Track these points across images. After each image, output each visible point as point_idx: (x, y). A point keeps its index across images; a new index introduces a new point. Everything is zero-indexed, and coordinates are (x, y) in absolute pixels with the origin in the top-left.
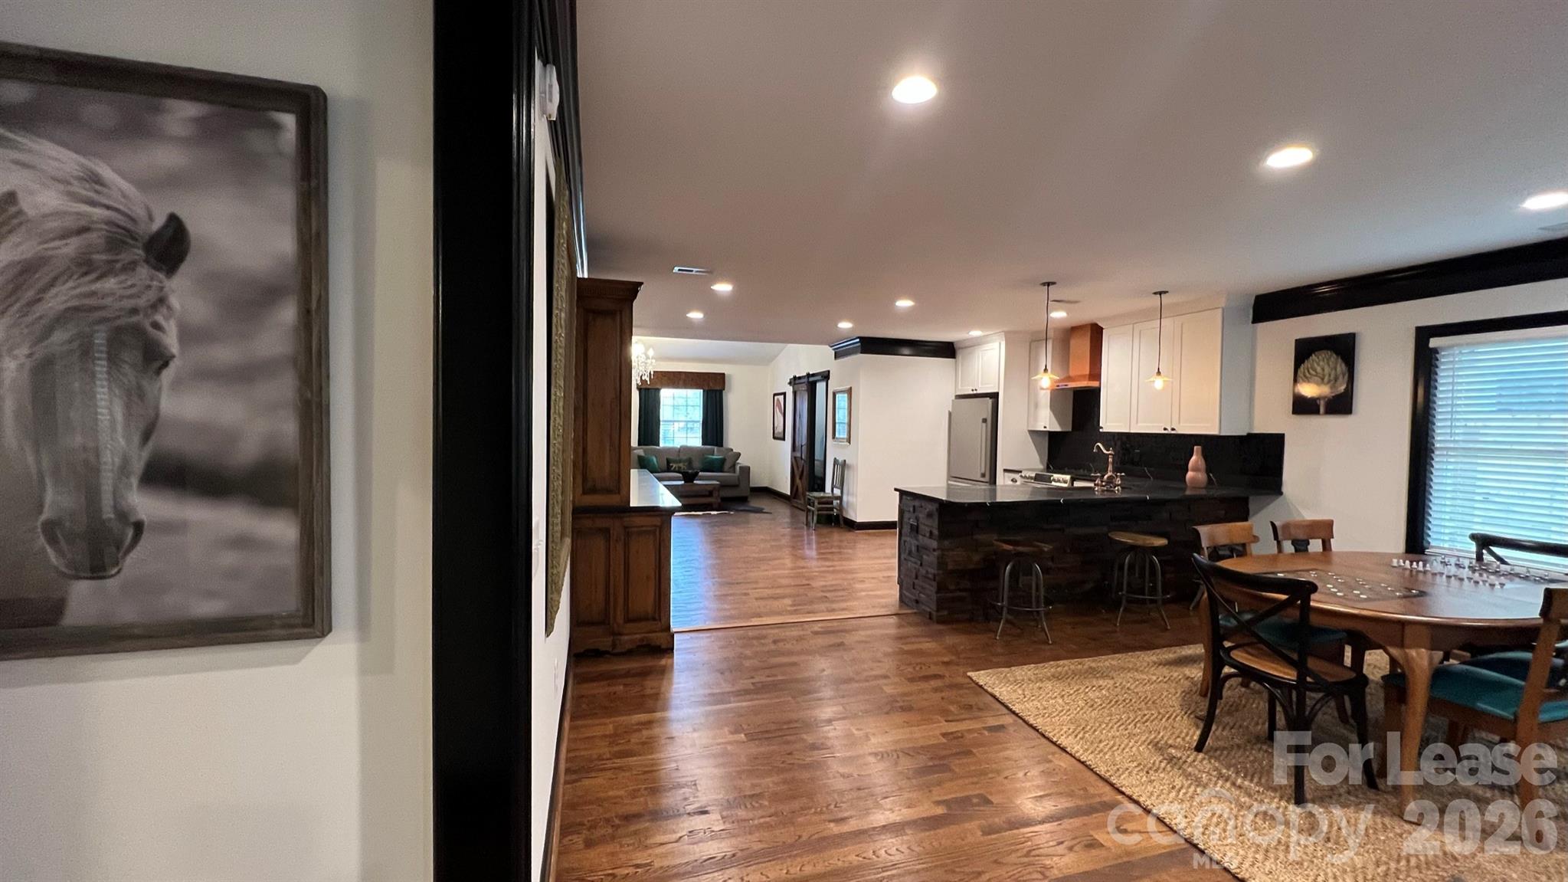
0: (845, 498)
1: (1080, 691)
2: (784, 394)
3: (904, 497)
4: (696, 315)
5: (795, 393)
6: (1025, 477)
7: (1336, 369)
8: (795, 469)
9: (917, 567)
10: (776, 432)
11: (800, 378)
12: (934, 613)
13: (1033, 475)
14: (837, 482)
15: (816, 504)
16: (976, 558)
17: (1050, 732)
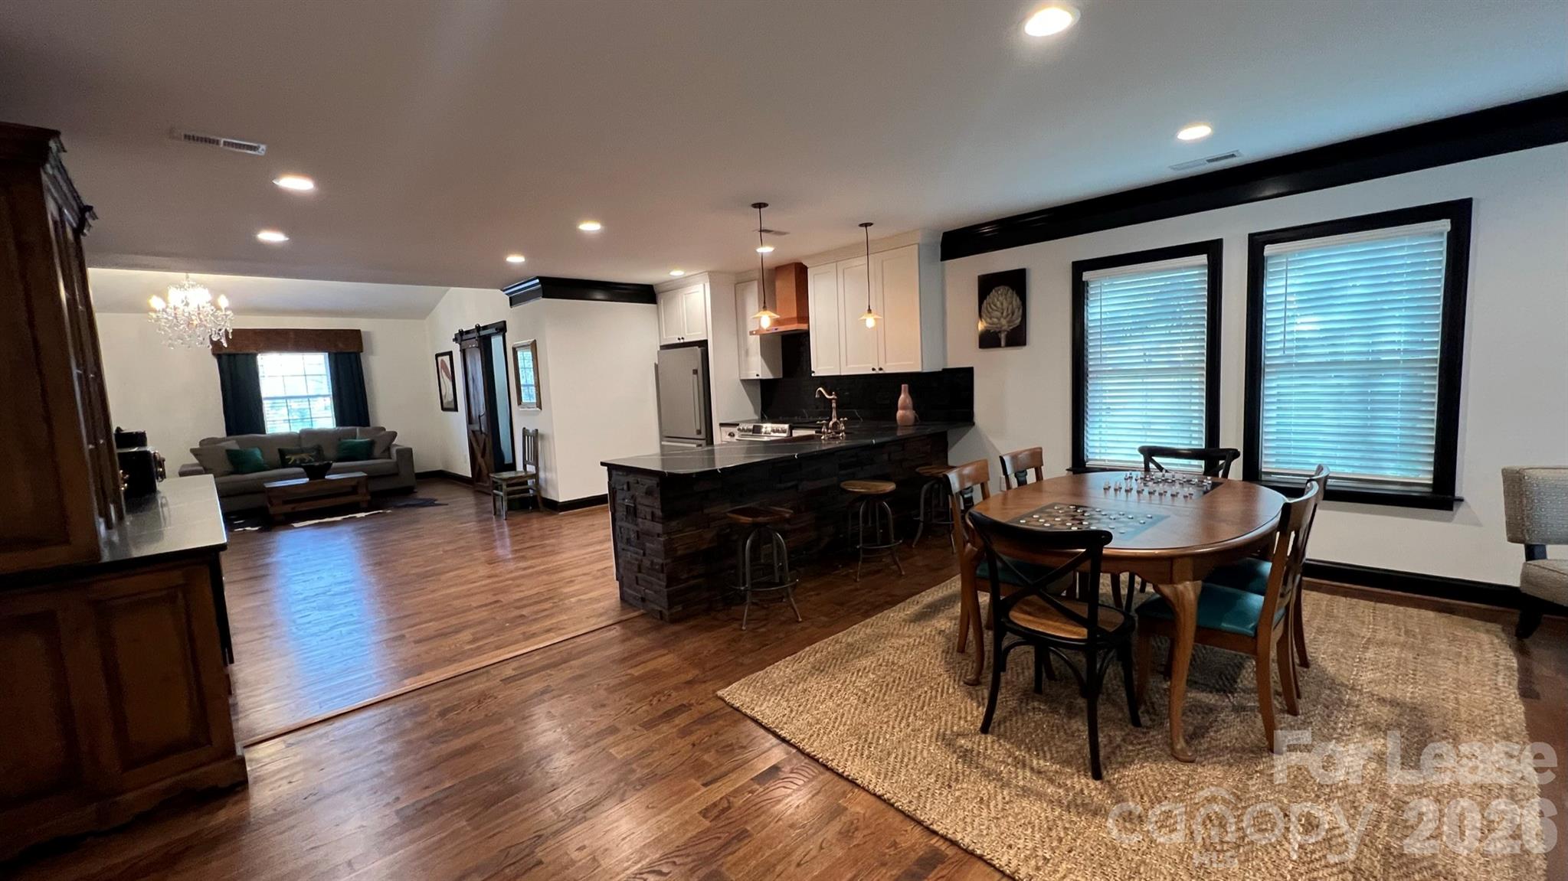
0: (542, 475)
1: (847, 683)
2: (450, 354)
3: (614, 473)
4: (271, 237)
5: (463, 352)
6: (743, 430)
7: (1011, 303)
8: (475, 445)
9: (640, 558)
10: (445, 401)
11: (468, 332)
12: (666, 612)
13: (751, 427)
14: (530, 457)
15: (504, 487)
16: (709, 535)
17: (832, 760)
